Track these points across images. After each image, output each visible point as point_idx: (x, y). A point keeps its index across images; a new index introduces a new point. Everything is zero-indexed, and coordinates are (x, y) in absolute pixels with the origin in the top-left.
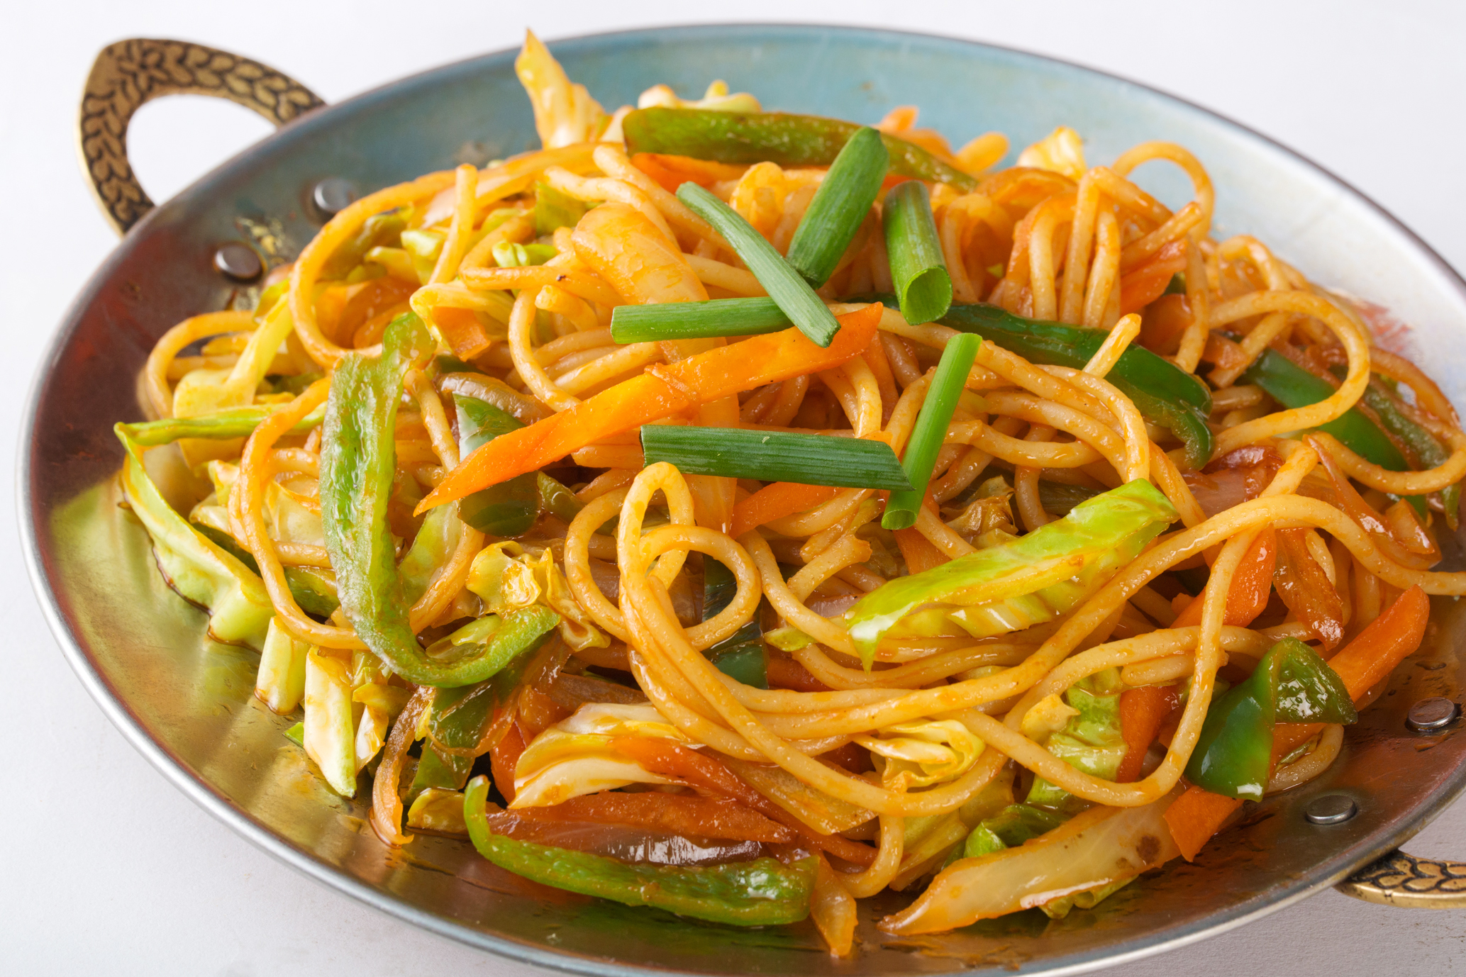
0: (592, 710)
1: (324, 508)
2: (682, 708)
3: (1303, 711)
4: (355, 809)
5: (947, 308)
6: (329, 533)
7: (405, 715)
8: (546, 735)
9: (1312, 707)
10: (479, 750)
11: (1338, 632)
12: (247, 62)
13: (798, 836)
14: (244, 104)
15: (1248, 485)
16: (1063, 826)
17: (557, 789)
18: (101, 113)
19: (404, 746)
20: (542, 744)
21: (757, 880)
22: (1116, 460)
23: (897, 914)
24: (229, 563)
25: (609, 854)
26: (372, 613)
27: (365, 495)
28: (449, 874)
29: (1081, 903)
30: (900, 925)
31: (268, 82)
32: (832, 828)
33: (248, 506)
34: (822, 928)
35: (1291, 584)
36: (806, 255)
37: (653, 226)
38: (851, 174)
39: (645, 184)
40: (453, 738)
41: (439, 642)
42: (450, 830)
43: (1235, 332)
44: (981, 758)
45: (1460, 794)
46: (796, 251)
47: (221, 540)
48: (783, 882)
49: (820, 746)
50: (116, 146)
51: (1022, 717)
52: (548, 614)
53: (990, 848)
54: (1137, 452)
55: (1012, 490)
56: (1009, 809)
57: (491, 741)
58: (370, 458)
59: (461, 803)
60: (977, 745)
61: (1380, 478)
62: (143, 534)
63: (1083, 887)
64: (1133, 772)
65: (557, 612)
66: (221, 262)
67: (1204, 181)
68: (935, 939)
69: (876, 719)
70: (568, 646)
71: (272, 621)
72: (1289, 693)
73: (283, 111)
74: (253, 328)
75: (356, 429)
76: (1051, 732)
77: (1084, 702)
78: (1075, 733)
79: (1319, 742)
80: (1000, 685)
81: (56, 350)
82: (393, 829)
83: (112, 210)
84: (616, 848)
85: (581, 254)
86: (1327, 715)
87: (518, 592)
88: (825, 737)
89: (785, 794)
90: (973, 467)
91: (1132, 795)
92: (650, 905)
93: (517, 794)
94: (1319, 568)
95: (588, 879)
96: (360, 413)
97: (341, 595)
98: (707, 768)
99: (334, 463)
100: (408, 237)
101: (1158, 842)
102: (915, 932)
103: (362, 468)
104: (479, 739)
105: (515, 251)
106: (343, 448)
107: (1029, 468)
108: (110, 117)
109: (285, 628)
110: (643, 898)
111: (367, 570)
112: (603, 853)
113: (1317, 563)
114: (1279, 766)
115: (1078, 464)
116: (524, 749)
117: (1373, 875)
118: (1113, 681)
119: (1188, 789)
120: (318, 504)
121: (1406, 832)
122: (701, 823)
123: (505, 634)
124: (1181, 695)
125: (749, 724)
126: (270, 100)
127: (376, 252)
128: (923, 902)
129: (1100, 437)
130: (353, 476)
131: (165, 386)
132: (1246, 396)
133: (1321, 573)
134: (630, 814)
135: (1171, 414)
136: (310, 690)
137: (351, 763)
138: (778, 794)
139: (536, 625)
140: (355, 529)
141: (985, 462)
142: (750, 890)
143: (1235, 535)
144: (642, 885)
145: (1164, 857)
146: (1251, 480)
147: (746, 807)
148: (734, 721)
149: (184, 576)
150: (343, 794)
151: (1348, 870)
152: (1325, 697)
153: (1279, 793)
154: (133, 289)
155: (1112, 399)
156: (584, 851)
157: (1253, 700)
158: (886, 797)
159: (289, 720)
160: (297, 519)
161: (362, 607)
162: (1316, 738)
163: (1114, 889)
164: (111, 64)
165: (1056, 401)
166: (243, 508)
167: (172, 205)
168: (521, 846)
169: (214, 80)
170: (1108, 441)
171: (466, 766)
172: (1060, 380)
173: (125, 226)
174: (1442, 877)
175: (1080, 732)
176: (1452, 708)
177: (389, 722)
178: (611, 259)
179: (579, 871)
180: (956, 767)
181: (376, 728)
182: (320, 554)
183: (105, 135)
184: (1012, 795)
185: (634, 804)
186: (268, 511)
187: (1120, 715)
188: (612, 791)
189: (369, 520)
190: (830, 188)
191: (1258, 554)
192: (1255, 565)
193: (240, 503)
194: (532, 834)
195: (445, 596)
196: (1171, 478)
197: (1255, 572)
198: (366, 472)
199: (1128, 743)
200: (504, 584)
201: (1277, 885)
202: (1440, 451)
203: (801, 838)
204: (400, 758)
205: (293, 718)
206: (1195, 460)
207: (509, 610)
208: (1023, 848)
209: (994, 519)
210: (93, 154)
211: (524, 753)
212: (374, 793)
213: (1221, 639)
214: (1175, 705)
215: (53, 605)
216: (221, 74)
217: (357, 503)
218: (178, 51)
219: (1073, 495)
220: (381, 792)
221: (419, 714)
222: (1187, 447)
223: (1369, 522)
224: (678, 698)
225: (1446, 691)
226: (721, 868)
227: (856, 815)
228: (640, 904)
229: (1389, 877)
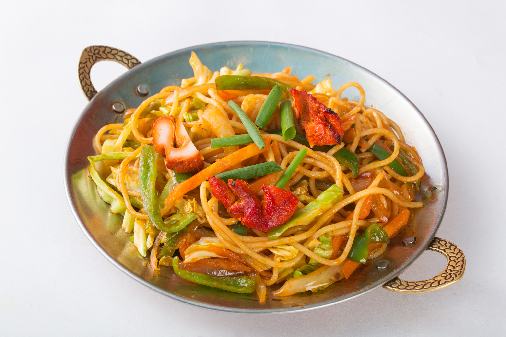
0: (204, 239)
1: (140, 183)
2: (226, 242)
3: (377, 240)
4: (146, 260)
5: (294, 137)
6: (141, 190)
7: (158, 237)
8: (192, 245)
9: (379, 239)
10: (177, 248)
11: (387, 220)
12: (121, 51)
13: (253, 270)
14: (120, 63)
15: (366, 183)
16: (317, 270)
17: (195, 258)
18: (84, 67)
19: (158, 244)
20: (192, 247)
21: (243, 282)
22: (334, 177)
23: (276, 291)
24: (116, 195)
25: (208, 274)
26: (152, 212)
27: (150, 181)
28: (169, 278)
29: (320, 289)
30: (276, 294)
31: (126, 57)
32: (261, 270)
33: (121, 181)
34: (258, 294)
35: (376, 208)
36: (260, 122)
37: (222, 114)
38: (272, 99)
39: (220, 100)
40: (170, 245)
41: (167, 219)
42: (169, 266)
43: (367, 138)
44: (298, 255)
45: (413, 262)
46: (257, 121)
47: (114, 188)
48: (249, 282)
49: (259, 250)
50: (87, 77)
51: (308, 244)
52: (194, 215)
53: (299, 275)
54: (339, 176)
55: (308, 184)
56: (304, 265)
57: (179, 246)
58: (151, 171)
59: (172, 260)
60: (297, 251)
61: (401, 178)
62: (94, 184)
63: (321, 285)
64: (335, 257)
65: (197, 214)
66: (114, 107)
67: (363, 92)
68: (285, 298)
69: (273, 244)
70: (199, 222)
71: (126, 211)
72: (374, 236)
73: (130, 65)
74: (122, 129)
75: (148, 163)
76: (315, 247)
77: (323, 239)
78: (321, 247)
79: (381, 247)
80: (303, 236)
81: (73, 134)
82: (155, 267)
83: (86, 94)
84: (209, 272)
85: (204, 120)
86: (383, 241)
87: (187, 209)
88: (260, 248)
89: (250, 261)
90: (299, 177)
91: (334, 263)
92: (217, 287)
93: (185, 259)
94: (383, 204)
95: (202, 281)
96: (148, 160)
97: (144, 206)
98: (231, 254)
99: (142, 172)
100: (161, 109)
101: (340, 274)
102: (280, 295)
103: (149, 174)
104: (176, 245)
105: (189, 116)
106: (145, 168)
107: (312, 178)
108: (86, 68)
109: (129, 212)
110: (215, 286)
111: (151, 200)
112: (206, 274)
113: (382, 203)
114: (371, 254)
115: (325, 177)
116: (187, 248)
117: (391, 284)
118: (331, 234)
119: (348, 260)
120: (138, 182)
121: (399, 273)
122: (230, 267)
123: (184, 220)
124: (347, 237)
125: (242, 245)
126: (127, 62)
127: (153, 111)
128: (282, 288)
129: (330, 171)
130: (147, 176)
131: (100, 144)
132: (369, 155)
133: (383, 206)
134: (213, 264)
135: (348, 164)
136: (135, 229)
137: (145, 249)
138: (248, 261)
139: (192, 218)
140: (148, 189)
141: (302, 176)
142: (241, 284)
143: (362, 198)
144: (215, 283)
145: (341, 278)
146: (367, 181)
147: (241, 263)
148: (239, 245)
149: (105, 197)
150: (143, 256)
151: (385, 283)
152: (382, 237)
153: (371, 260)
154: (92, 116)
155: (334, 161)
156: (201, 273)
157: (364, 239)
158: (275, 264)
159: (130, 235)
160: (133, 184)
161: (150, 210)
162: (380, 246)
163: (329, 285)
164: (86, 53)
165: (320, 161)
166: (119, 181)
167: (102, 92)
168: (186, 272)
169: (112, 57)
170: (332, 172)
171: (173, 252)
172: (321, 155)
173: (90, 99)
174: (407, 286)
175: (322, 247)
176: (414, 239)
177: (155, 238)
178: (211, 123)
179: (200, 279)
180: (292, 257)
181: (151, 240)
182: (138, 194)
183: (85, 73)
184: (305, 262)
185: (213, 262)
186: (125, 180)
187: (332, 242)
188: (208, 258)
189: (152, 187)
190: (267, 103)
191: (367, 202)
192: (367, 205)
193: (119, 180)
194: (189, 269)
195: (169, 208)
196: (347, 182)
197: (366, 206)
198: (150, 175)
199: (334, 249)
200: (183, 206)
201: (367, 286)
202: (416, 170)
203: (254, 271)
204: (157, 248)
205: (131, 235)
206: (354, 175)
207: (185, 213)
208: (307, 276)
209: (303, 192)
210: (82, 79)
211: (187, 249)
212: (151, 257)
213: (358, 223)
214: (346, 239)
215: (73, 206)
216: (114, 55)
217: (148, 183)
218: (103, 49)
219: (323, 184)
220: (152, 257)
221: (162, 237)
222: (352, 172)
223: (396, 192)
224: (225, 239)
225: (413, 233)
226: (234, 278)
227: (267, 267)
228: (214, 287)
229: (395, 285)
